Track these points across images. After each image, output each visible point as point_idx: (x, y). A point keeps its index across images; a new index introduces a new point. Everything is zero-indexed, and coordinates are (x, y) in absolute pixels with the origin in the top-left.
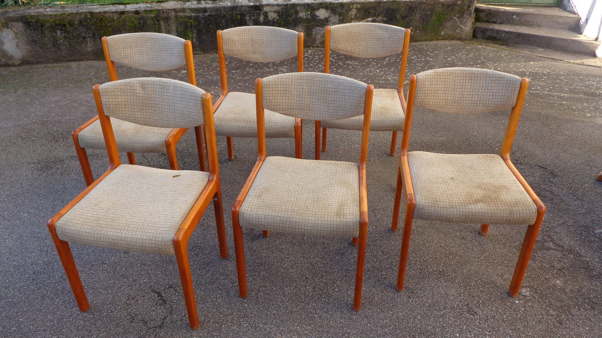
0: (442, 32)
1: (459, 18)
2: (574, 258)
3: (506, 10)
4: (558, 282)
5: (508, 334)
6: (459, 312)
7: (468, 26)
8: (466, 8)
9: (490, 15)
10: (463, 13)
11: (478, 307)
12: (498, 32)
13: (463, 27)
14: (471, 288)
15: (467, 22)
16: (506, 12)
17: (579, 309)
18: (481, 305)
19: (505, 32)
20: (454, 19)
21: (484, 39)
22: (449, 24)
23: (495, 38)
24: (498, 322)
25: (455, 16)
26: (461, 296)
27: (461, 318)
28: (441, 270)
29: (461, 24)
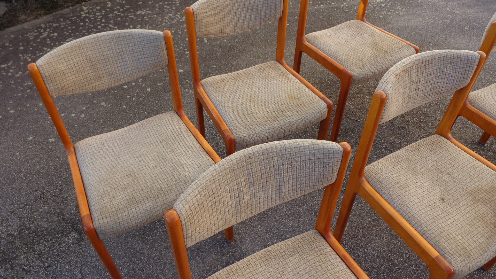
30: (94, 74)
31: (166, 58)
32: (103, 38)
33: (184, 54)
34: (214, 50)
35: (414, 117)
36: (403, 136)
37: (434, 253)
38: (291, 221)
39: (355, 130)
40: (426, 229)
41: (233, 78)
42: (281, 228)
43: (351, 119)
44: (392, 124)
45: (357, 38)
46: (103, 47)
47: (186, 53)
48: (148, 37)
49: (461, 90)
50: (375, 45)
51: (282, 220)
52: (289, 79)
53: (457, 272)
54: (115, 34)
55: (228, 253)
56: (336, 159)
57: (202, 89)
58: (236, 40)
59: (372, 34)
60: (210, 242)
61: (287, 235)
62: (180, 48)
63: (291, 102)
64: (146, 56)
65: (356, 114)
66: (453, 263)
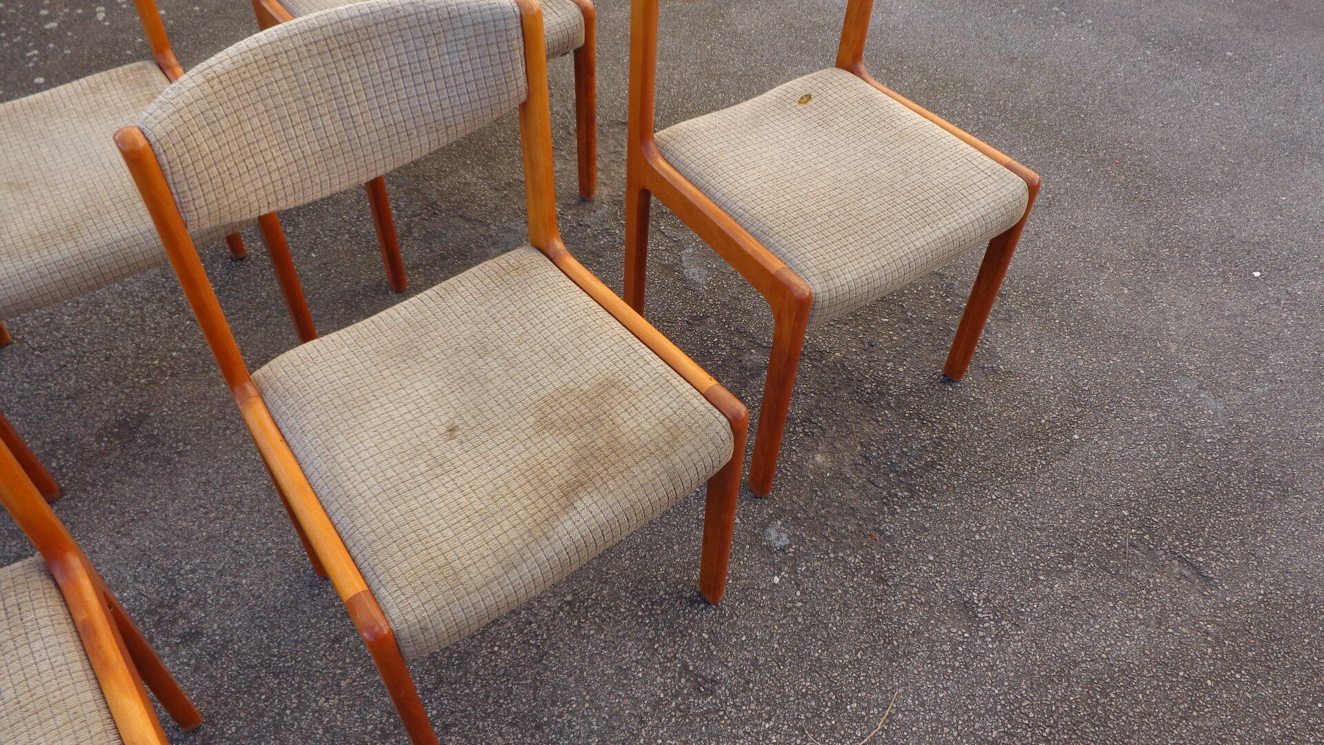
2: (814, 366)
4: (819, 458)
5: (806, 694)
6: (677, 708)
11: (709, 658)
14: (665, 606)
17: (893, 513)
18: (713, 647)
24: (770, 673)
26: (657, 650)
27: (691, 723)
28: (569, 598)
33: (23, 57)
34: (117, 42)
36: (601, 257)
38: (211, 522)
39: (471, 249)
40: (360, 521)
42: (175, 548)
43: (468, 220)
44: (581, 225)
47: (29, 54)
51: (184, 524)
58: (197, 8)
61: (186, 564)
62: (15, 40)
65: (486, 205)
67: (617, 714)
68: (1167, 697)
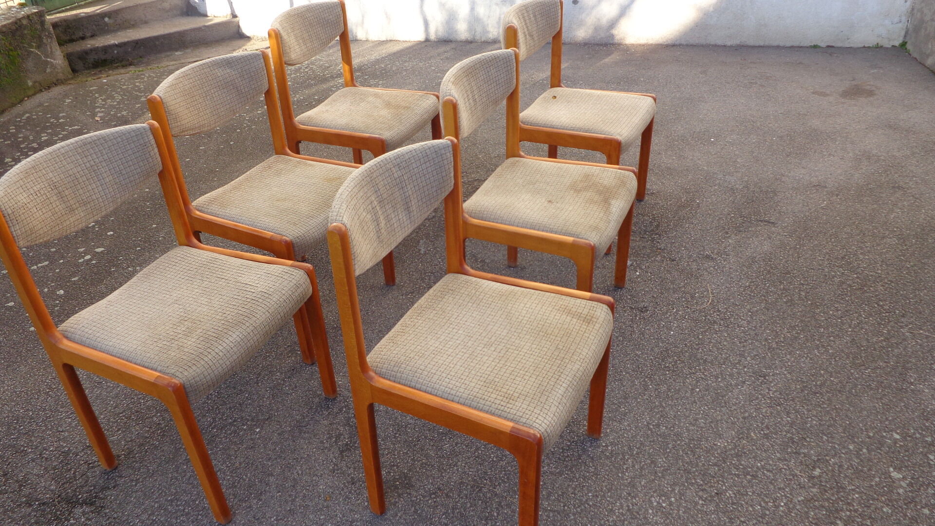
0: (29, 81)
1: (38, 47)
3: (88, 13)
5: (679, 298)
7: (58, 59)
8: (39, 27)
9: (70, 28)
10: (40, 37)
12: (106, 49)
13: (52, 61)
15: (54, 50)
16: (90, 16)
17: (658, 242)
18: (635, 299)
19: (116, 45)
20: (32, 52)
21: (88, 68)
22: (30, 64)
23: (105, 60)
24: (662, 297)
25: (32, 47)
27: (648, 320)
29: (47, 56)
30: (63, 206)
31: (159, 159)
32: (63, 151)
35: (467, 187)
37: (570, 239)
40: (551, 227)
41: (235, 188)
45: (362, 104)
46: (66, 163)
48: (128, 134)
49: (512, 94)
50: (388, 105)
52: (311, 165)
53: (596, 245)
54: (77, 142)
55: (341, 410)
56: (448, 154)
57: (198, 213)
59: (376, 95)
60: (307, 411)
63: (333, 184)
64: (131, 163)
66: (589, 239)
67: (621, 329)
68: (789, 255)
